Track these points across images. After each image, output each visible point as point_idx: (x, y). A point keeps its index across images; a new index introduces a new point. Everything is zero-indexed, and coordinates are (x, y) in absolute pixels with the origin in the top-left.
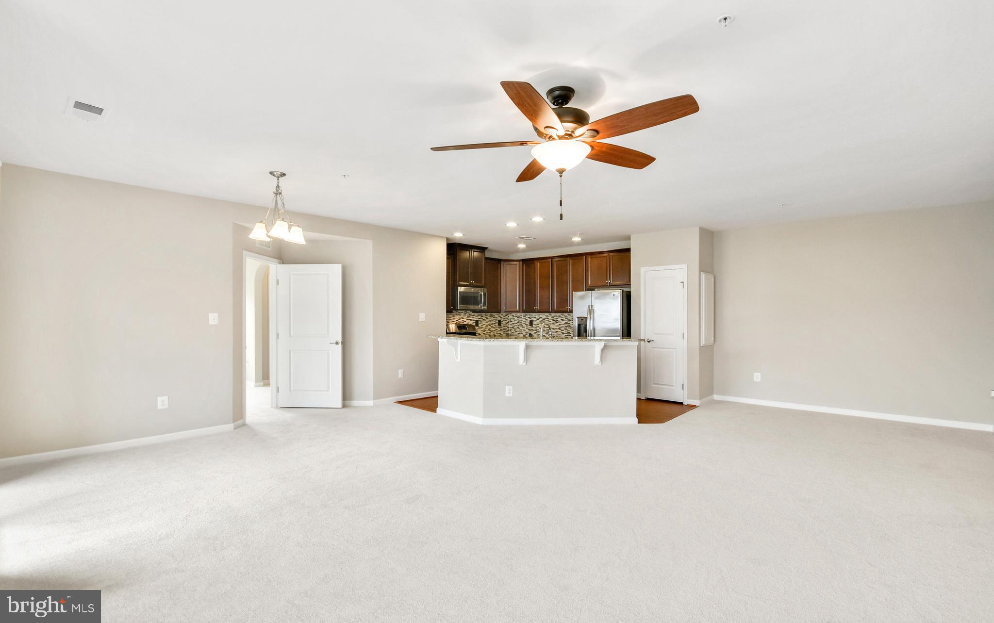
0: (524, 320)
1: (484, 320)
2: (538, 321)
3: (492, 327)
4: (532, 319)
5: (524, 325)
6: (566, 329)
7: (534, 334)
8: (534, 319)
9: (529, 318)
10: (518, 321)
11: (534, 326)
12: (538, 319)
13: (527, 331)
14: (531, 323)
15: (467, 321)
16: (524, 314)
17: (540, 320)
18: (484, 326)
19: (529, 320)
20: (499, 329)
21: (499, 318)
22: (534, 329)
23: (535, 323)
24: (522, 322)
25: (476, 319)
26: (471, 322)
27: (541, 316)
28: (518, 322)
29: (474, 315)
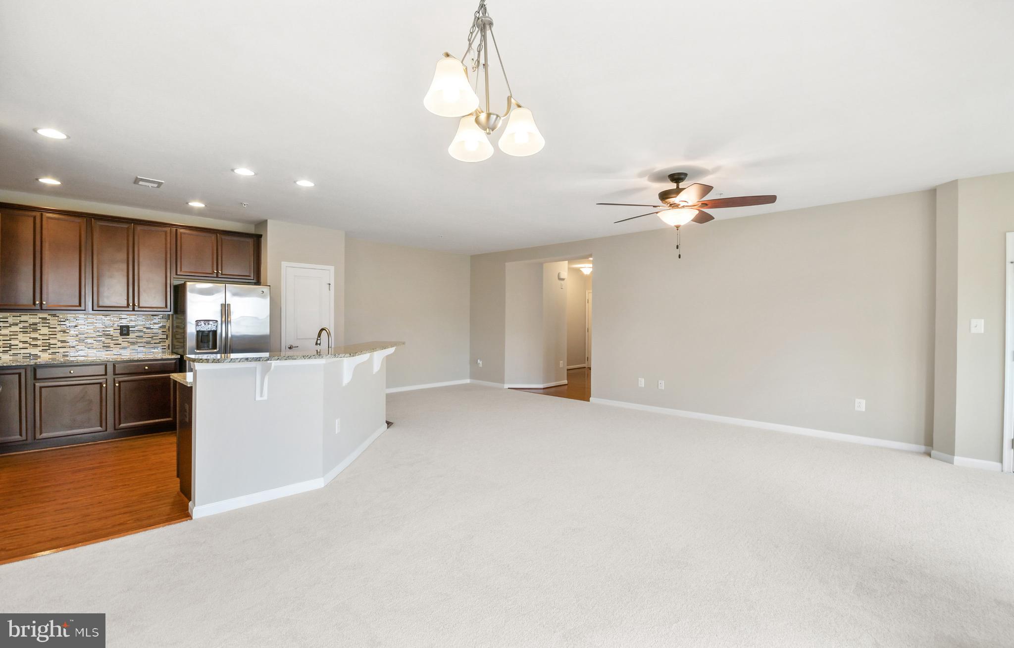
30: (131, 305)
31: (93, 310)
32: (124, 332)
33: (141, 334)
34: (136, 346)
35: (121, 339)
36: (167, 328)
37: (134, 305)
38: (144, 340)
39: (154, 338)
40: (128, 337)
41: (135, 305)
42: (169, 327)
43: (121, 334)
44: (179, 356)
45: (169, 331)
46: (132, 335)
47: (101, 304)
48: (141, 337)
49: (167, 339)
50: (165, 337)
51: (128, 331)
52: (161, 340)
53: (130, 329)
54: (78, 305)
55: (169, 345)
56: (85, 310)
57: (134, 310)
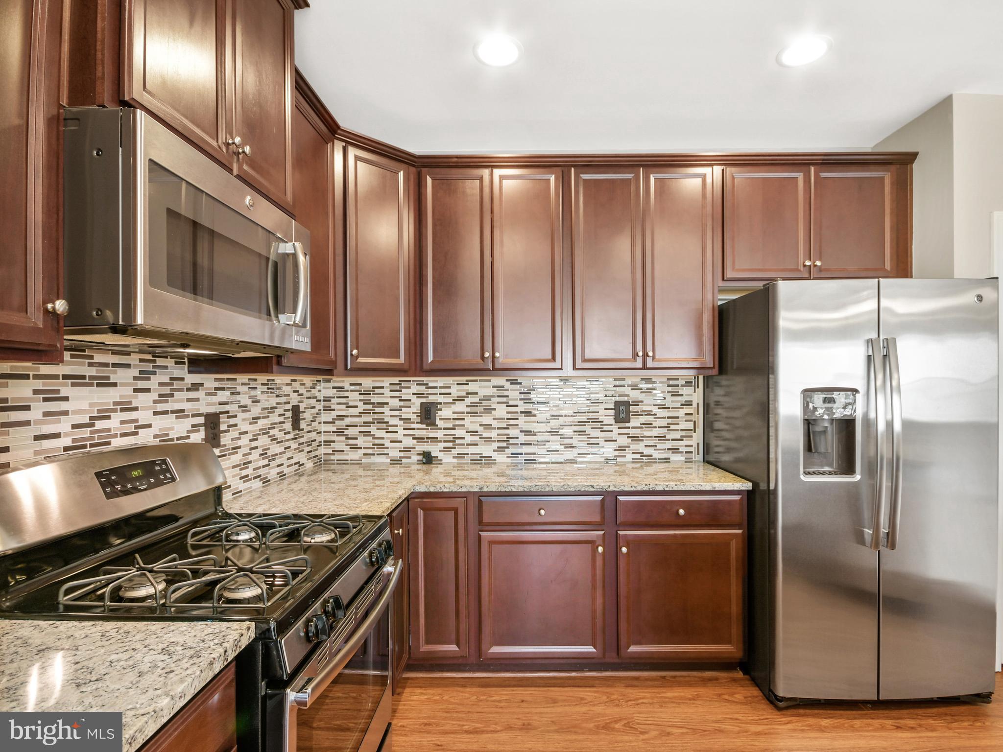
0: (395, 403)
1: (244, 408)
2: (460, 407)
3: (274, 439)
4: (432, 398)
5: (393, 421)
6: (581, 433)
7: (441, 455)
8: (441, 399)
9: (419, 395)
10: (362, 407)
11: (438, 422)
12: (460, 399)
13: (409, 442)
14: (428, 414)
15: (160, 424)
16: (396, 380)
17: (468, 401)
18: (245, 441)
19: (417, 402)
20: (294, 445)
21: (294, 399)
22: (440, 434)
23: (445, 412)
24: (386, 410)
25: (206, 405)
26: (178, 428)
27: (472, 387)
28: (366, 412)
29: (195, 387)
30: (640, 354)
31: (574, 368)
32: (622, 415)
33: (650, 419)
34: (642, 444)
35: (615, 428)
36: (695, 405)
37: (645, 355)
38: (655, 432)
39: (672, 427)
40: (627, 425)
41: (647, 356)
42: (698, 404)
43: (618, 420)
44: (748, 486)
45: (698, 414)
46: (635, 422)
47: (587, 357)
48: (648, 425)
49: (695, 432)
50: (690, 425)
51: (628, 412)
52: (683, 433)
53: (632, 408)
54: (550, 357)
55: (698, 444)
56: (561, 369)
57: (644, 367)
